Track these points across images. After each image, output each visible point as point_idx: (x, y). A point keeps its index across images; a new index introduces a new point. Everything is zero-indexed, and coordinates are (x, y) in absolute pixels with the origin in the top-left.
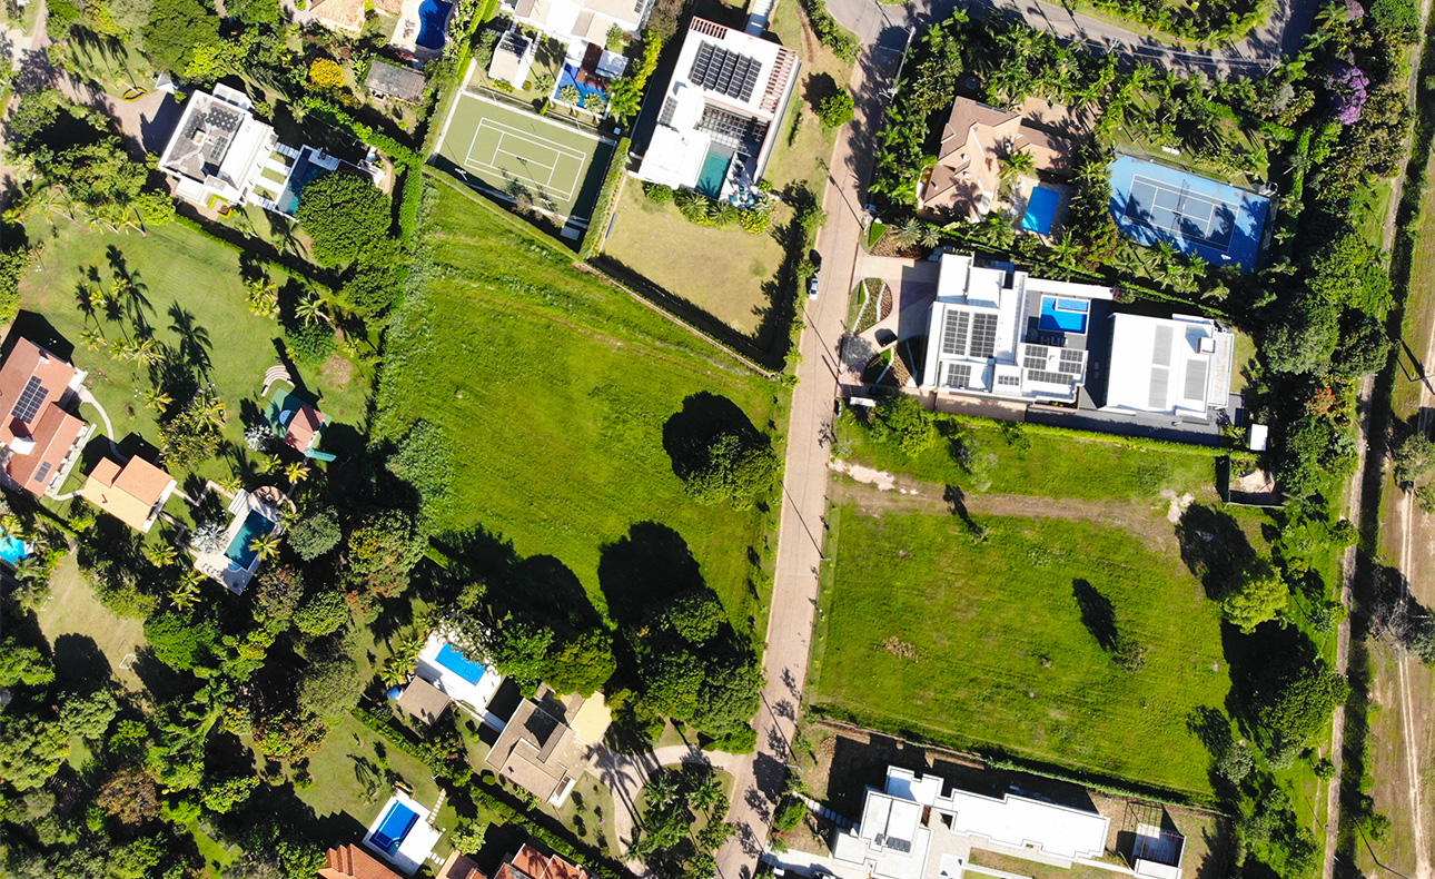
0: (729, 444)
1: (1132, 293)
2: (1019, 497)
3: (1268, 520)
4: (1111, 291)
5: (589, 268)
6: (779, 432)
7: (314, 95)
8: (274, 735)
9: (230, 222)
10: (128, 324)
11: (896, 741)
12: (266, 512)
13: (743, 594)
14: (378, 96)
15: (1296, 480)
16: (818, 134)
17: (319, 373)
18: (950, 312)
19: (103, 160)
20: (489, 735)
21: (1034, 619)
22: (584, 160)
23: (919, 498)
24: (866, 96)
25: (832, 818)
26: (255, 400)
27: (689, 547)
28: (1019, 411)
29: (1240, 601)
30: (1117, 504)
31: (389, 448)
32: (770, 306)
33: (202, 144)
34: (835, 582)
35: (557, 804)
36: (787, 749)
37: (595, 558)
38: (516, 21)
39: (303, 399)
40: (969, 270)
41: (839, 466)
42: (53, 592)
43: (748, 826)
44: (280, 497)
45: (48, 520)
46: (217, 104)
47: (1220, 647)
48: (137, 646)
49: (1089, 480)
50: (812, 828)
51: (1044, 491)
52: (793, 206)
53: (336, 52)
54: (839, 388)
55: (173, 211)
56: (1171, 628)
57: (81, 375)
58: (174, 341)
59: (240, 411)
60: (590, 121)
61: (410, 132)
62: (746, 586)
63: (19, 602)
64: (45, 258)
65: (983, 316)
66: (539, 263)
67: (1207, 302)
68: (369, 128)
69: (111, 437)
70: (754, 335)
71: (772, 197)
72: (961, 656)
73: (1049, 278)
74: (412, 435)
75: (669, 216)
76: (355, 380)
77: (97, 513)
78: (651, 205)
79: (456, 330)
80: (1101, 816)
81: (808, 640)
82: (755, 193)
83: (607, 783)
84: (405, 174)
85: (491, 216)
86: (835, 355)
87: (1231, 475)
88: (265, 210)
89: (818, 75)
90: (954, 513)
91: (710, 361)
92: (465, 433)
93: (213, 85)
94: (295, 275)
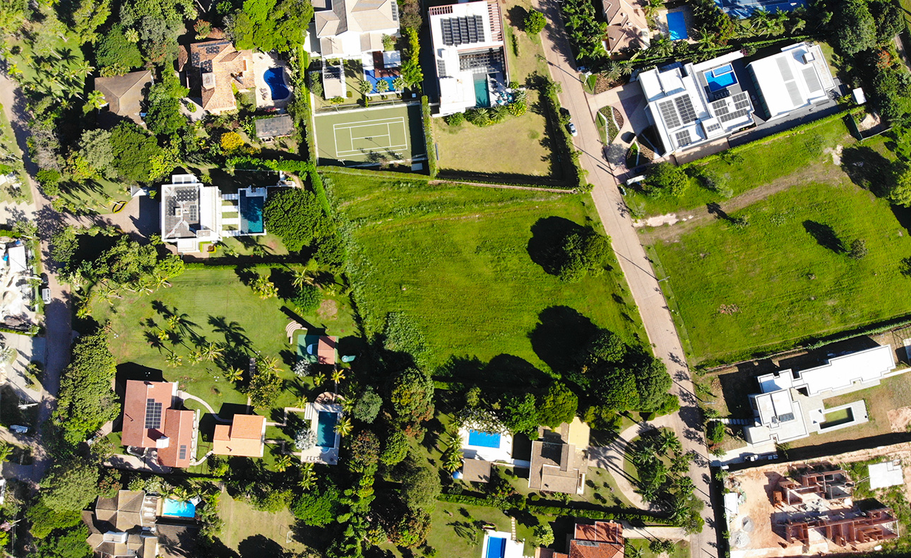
0: (574, 241)
1: (753, 47)
2: (749, 191)
3: (887, 139)
4: (741, 52)
5: (439, 181)
6: (595, 221)
7: (231, 157)
8: (406, 533)
9: (219, 253)
10: (187, 341)
11: (752, 362)
12: (328, 409)
13: (623, 323)
14: (267, 140)
15: (892, 109)
16: (529, 42)
17: (317, 315)
18: (660, 104)
19: (126, 253)
20: (523, 473)
21: (792, 255)
22: (404, 121)
23: (696, 219)
24: (545, 8)
25: (739, 423)
26: (288, 349)
27: (578, 311)
28: (724, 143)
29: (899, 190)
30: (804, 169)
31: (380, 338)
32: (551, 152)
33: (182, 215)
34: (672, 290)
35: (581, 493)
36: (694, 397)
37: (528, 343)
38: (324, 60)
39: (315, 334)
40: (657, 76)
41: (640, 223)
42: (223, 520)
43: (694, 451)
44: (333, 396)
45: (197, 480)
46: (178, 188)
47: (897, 221)
48: (290, 526)
49: (782, 163)
50: (730, 434)
51: (761, 181)
52: (536, 88)
53: (230, 126)
54: (616, 179)
55: (183, 262)
56: (867, 224)
57: (175, 385)
58: (221, 337)
59: (282, 359)
60: (395, 98)
61: (296, 153)
62: (622, 318)
63: (206, 535)
64: (115, 328)
65: (680, 98)
66: (409, 192)
67: (794, 35)
68: (274, 160)
69: (212, 412)
70: (549, 173)
71: (521, 89)
72: (764, 296)
73: (704, 60)
74: (389, 324)
75: (467, 130)
76: (340, 309)
77: (226, 460)
78: (454, 128)
79: (382, 253)
80: (882, 346)
81: (674, 330)
82: (510, 92)
83: (602, 466)
84: (309, 178)
85: (368, 178)
86: (604, 161)
87: (856, 124)
88: (235, 237)
89: (512, 9)
90: (719, 218)
91: (535, 200)
92: (417, 308)
93: (170, 178)
94: (275, 266)
